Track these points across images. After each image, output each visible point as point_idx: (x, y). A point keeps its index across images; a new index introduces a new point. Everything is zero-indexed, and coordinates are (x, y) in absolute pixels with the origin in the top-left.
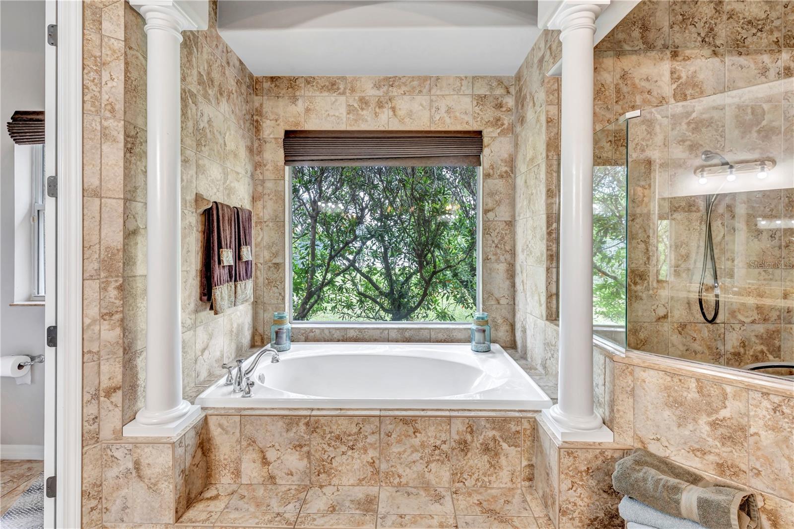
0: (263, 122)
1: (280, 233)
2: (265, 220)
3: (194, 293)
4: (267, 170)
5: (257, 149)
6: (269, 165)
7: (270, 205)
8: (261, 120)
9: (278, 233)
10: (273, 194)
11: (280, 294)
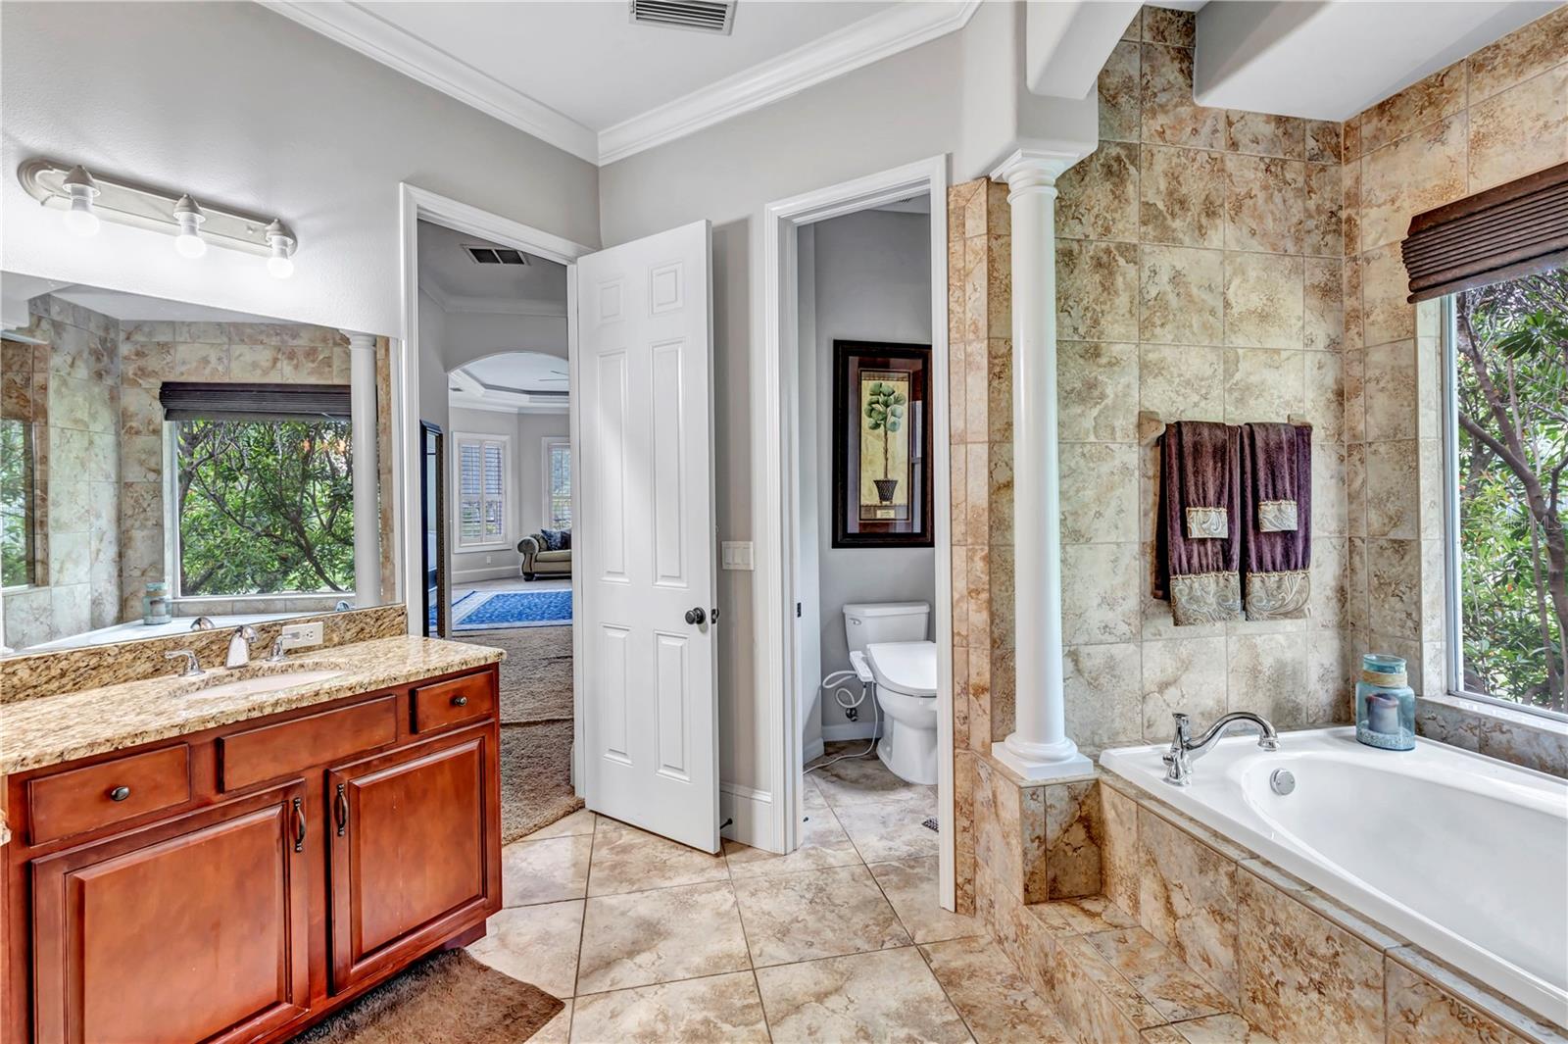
0: (1361, 218)
1: (1406, 468)
2: (1370, 440)
3: (1136, 581)
4: (1373, 324)
5: (1350, 282)
6: (1377, 311)
7: (1381, 402)
8: (1357, 214)
9: (1401, 469)
10: (1387, 377)
11: (1409, 615)
